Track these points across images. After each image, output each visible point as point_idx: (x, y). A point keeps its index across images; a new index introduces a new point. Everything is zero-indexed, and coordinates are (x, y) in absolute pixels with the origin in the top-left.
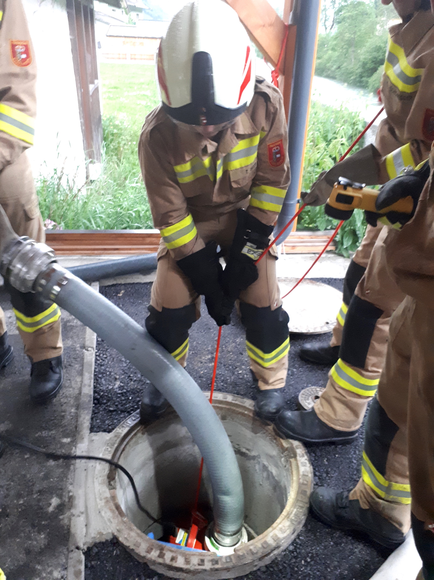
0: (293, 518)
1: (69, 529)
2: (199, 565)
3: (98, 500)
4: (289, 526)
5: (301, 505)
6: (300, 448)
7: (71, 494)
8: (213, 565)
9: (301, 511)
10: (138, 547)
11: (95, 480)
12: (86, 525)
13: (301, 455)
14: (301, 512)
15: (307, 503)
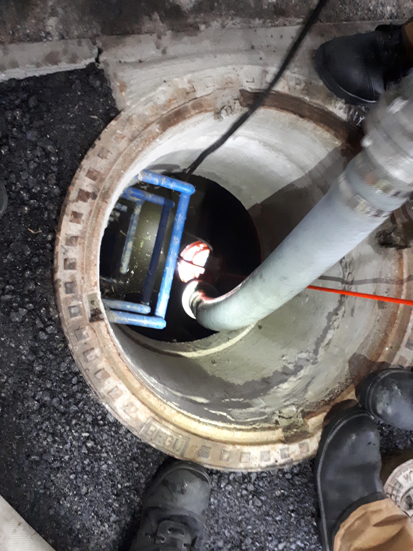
0: (152, 428)
1: (133, 33)
2: (66, 260)
3: (189, 76)
4: (137, 420)
5: (179, 445)
6: (301, 452)
7: (203, 27)
8: (66, 284)
9: (167, 444)
10: (98, 155)
11: (230, 67)
12: (140, 62)
13: (286, 452)
14: (164, 444)
15: (182, 455)
